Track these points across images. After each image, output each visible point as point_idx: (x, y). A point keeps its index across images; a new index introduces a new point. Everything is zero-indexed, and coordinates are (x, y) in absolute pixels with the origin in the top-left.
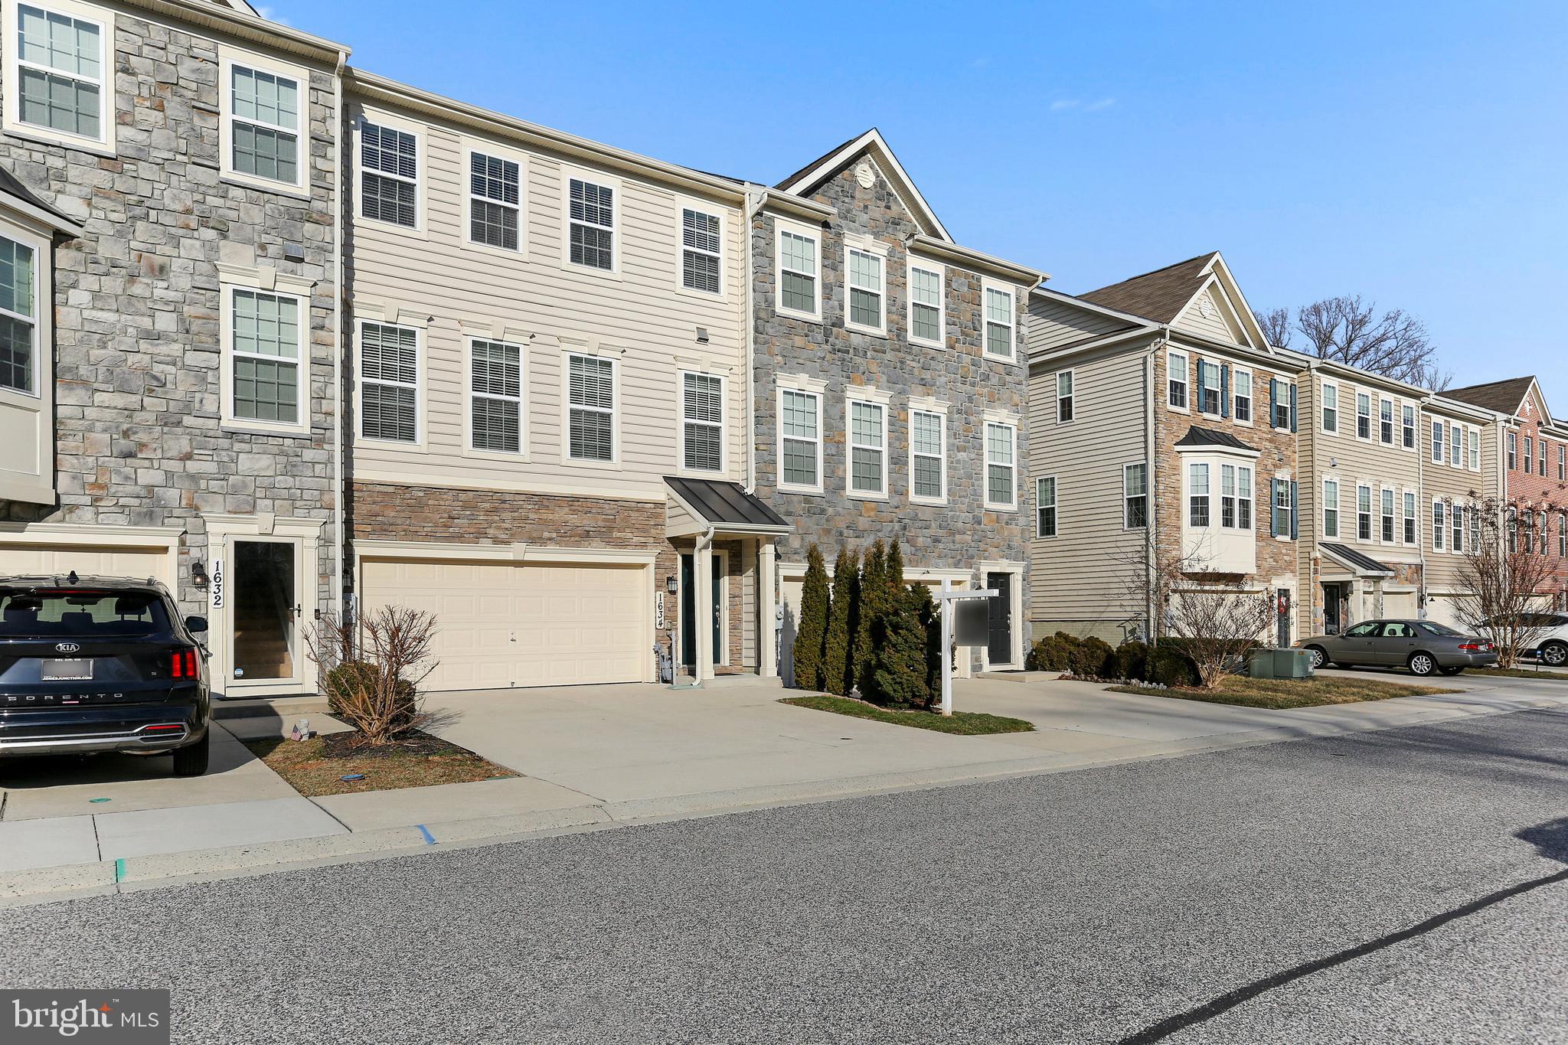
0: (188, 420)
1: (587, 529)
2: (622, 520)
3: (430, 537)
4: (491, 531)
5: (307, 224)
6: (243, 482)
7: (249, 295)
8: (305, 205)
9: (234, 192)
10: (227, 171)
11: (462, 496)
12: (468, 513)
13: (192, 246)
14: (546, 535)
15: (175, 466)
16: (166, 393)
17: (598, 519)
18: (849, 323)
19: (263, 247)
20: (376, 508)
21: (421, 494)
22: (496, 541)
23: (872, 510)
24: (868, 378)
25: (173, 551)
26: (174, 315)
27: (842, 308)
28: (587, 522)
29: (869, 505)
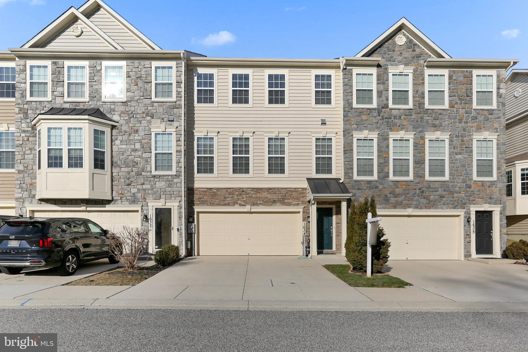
0: (143, 173)
1: (274, 199)
2: (288, 195)
3: (219, 205)
4: (239, 202)
5: (175, 109)
6: (157, 190)
7: (159, 134)
8: (174, 104)
9: (156, 104)
10: (154, 99)
11: (229, 190)
12: (231, 196)
13: (144, 122)
14: (259, 202)
15: (140, 187)
16: (138, 166)
17: (279, 196)
18: (391, 105)
19: (163, 119)
20: (201, 196)
21: (215, 191)
22: (241, 205)
23: (404, 185)
24: (402, 128)
25: (140, 211)
26: (140, 143)
27: (387, 100)
28: (275, 197)
29: (401, 183)
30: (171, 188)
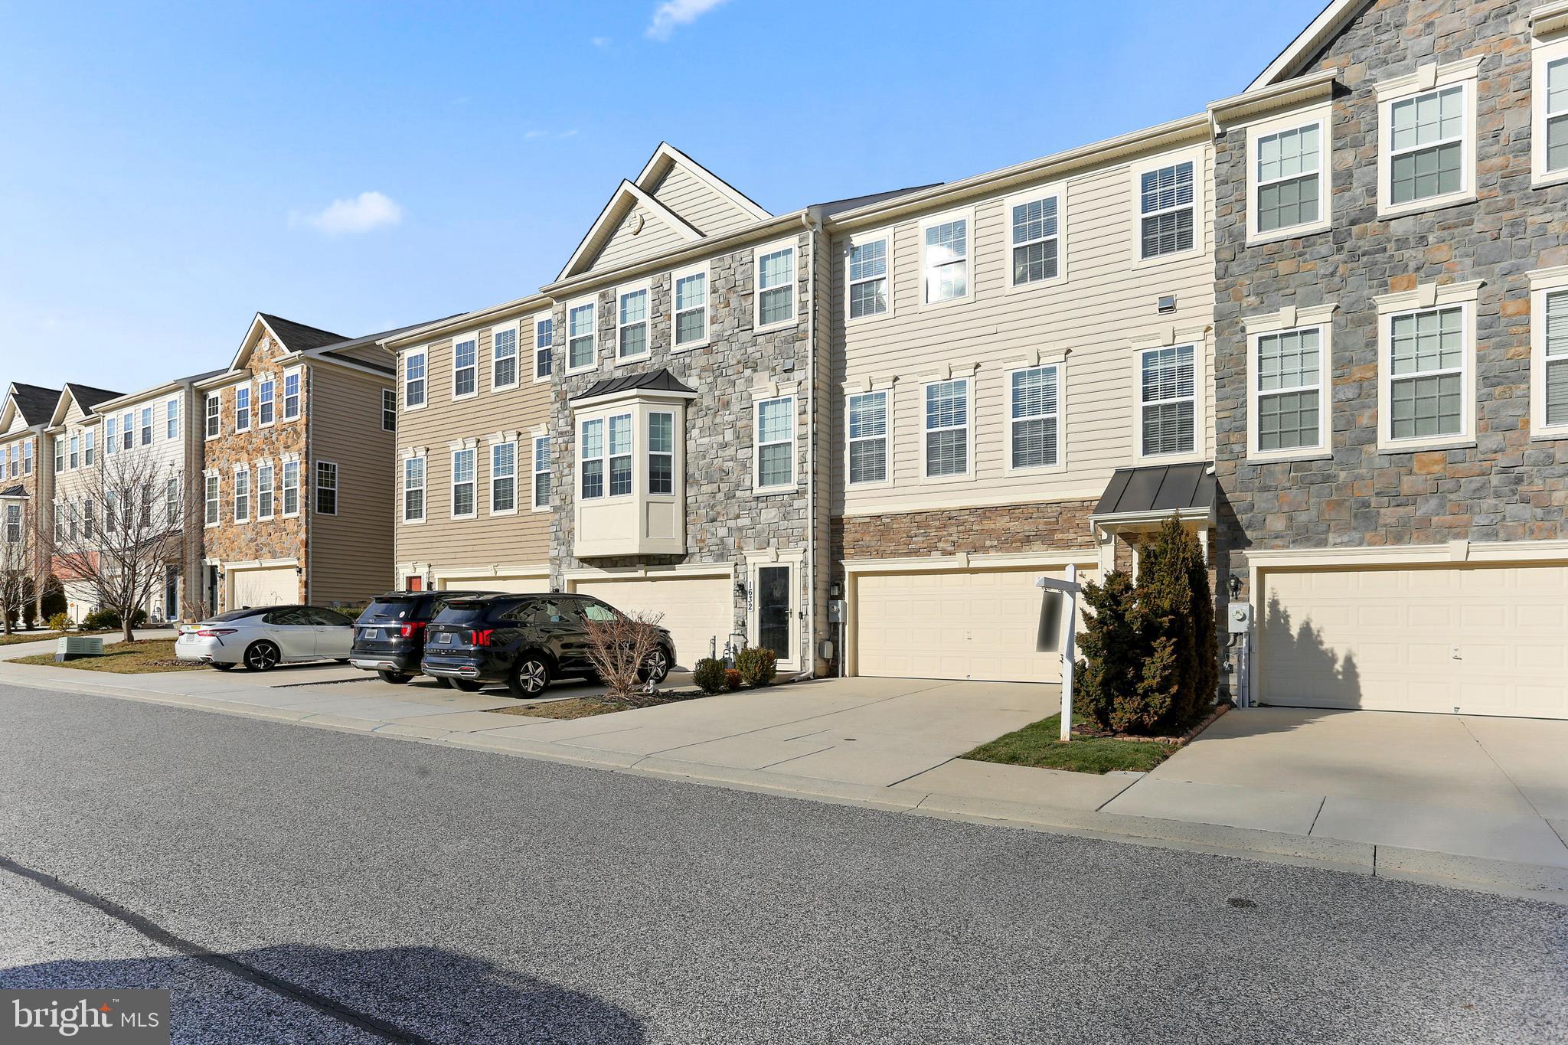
0: (738, 494)
1: (1027, 534)
2: (1065, 521)
3: (895, 554)
4: (940, 545)
5: (797, 343)
6: (763, 528)
7: (767, 403)
8: (795, 331)
9: (761, 339)
10: (758, 329)
11: (918, 518)
12: (922, 531)
13: (741, 383)
14: (988, 543)
15: (731, 523)
16: (728, 479)
17: (1039, 523)
18: (1385, 207)
19: (774, 369)
20: (858, 536)
21: (888, 520)
22: (945, 553)
23: (1436, 462)
24: (1427, 272)
25: (732, 576)
26: (732, 429)
27: (1372, 192)
28: (1028, 527)
30: (788, 521)
